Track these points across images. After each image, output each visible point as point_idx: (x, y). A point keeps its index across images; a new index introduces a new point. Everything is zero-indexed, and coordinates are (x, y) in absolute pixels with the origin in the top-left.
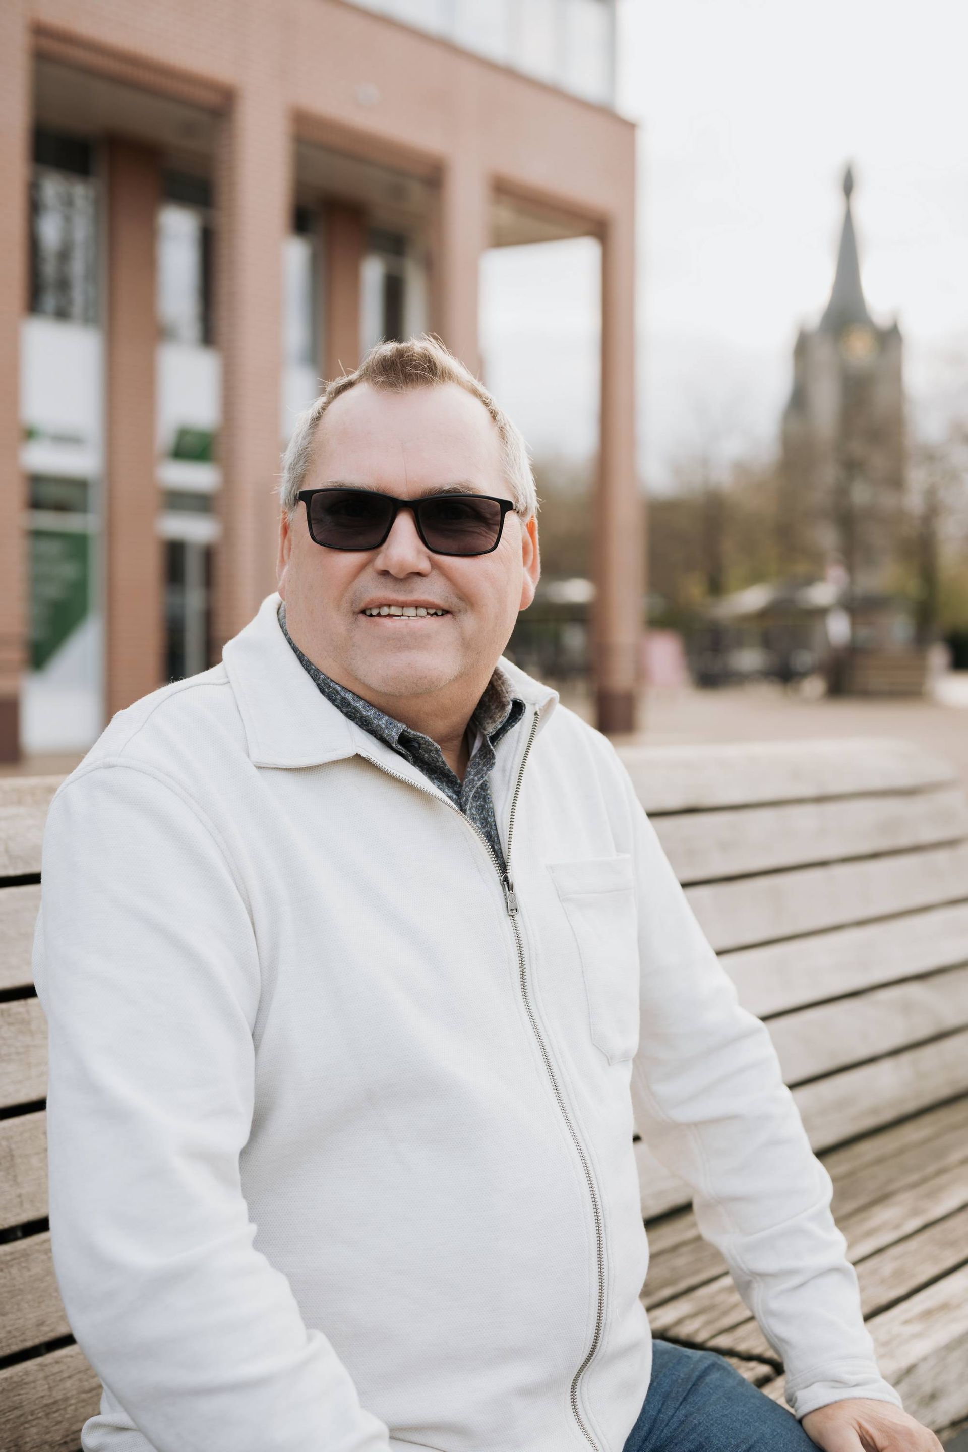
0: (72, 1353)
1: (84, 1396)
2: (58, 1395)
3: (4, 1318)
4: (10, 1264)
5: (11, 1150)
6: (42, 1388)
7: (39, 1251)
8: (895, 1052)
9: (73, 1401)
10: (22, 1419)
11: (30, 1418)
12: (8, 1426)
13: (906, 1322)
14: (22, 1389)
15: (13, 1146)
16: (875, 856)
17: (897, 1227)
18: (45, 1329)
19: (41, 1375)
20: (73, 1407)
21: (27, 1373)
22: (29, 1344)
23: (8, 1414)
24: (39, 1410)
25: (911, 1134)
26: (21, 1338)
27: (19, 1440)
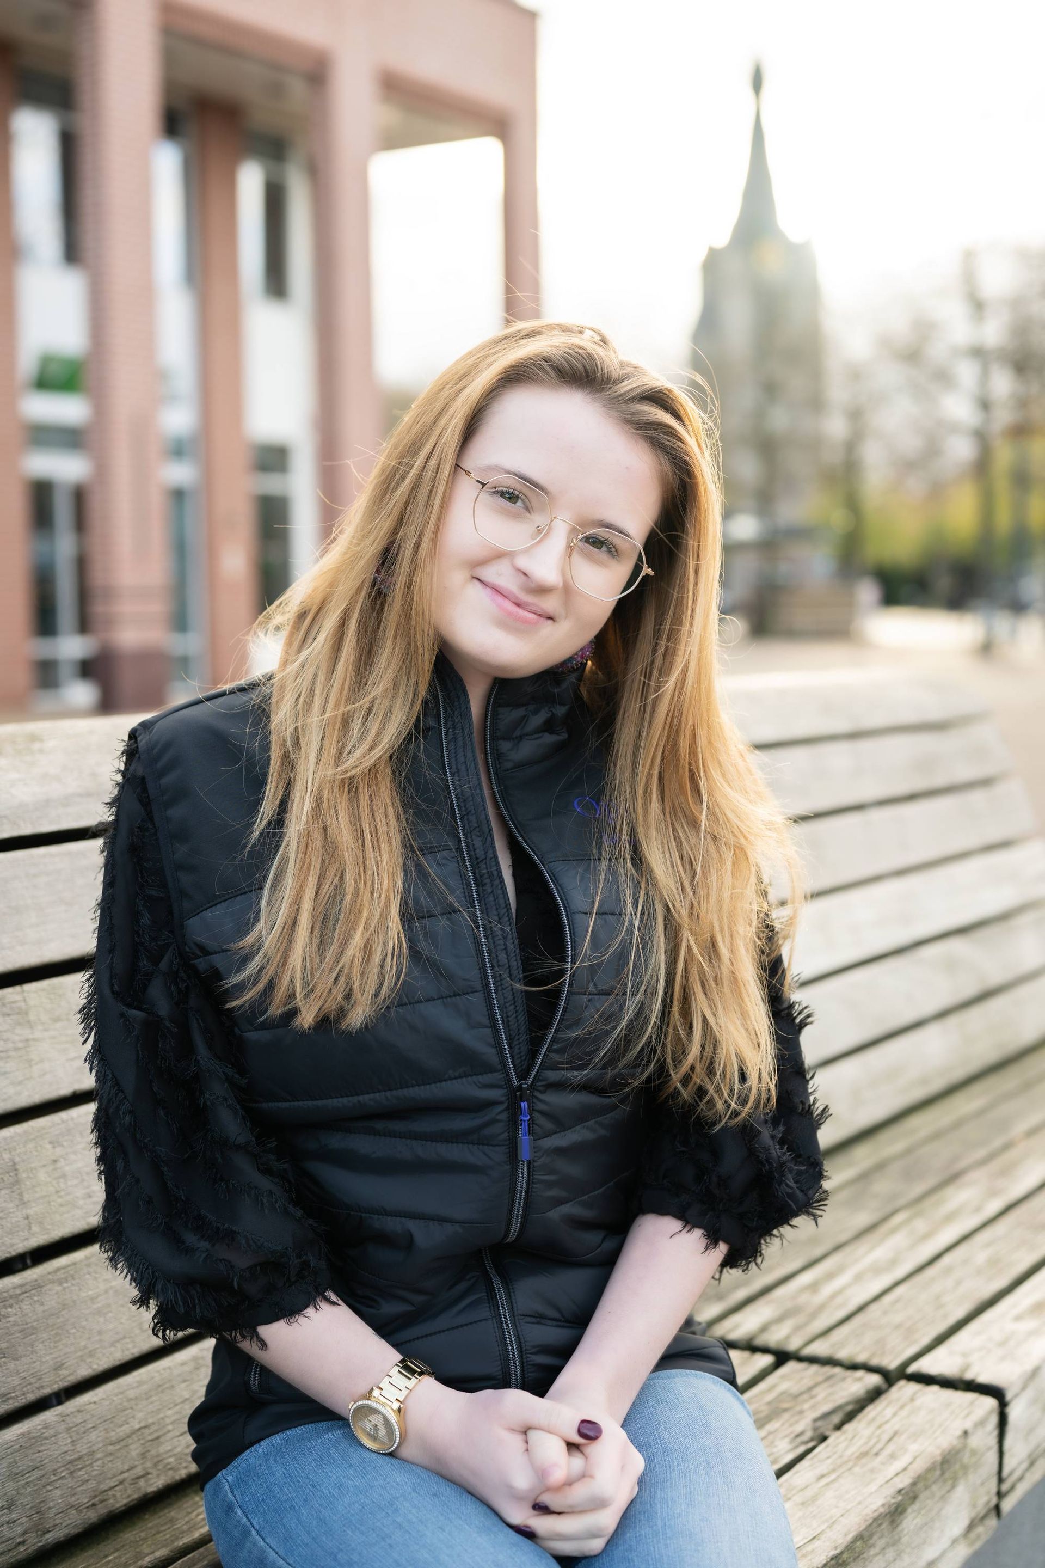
0: (95, 1399)
1: (111, 1448)
2: (82, 1448)
3: (17, 1362)
4: (21, 1297)
5: (15, 1164)
6: (64, 1442)
7: (53, 1282)
8: (942, 1015)
9: (99, 1456)
10: (44, 1480)
11: (53, 1478)
12: (29, 1490)
13: (1018, 1318)
14: (42, 1445)
15: (17, 1159)
16: (912, 797)
17: (978, 1209)
18: (64, 1372)
19: (62, 1427)
20: (99, 1463)
21: (46, 1426)
22: (47, 1391)
23: (27, 1475)
24: (63, 1469)
25: (964, 1104)
26: (37, 1385)
27: (42, 1505)
